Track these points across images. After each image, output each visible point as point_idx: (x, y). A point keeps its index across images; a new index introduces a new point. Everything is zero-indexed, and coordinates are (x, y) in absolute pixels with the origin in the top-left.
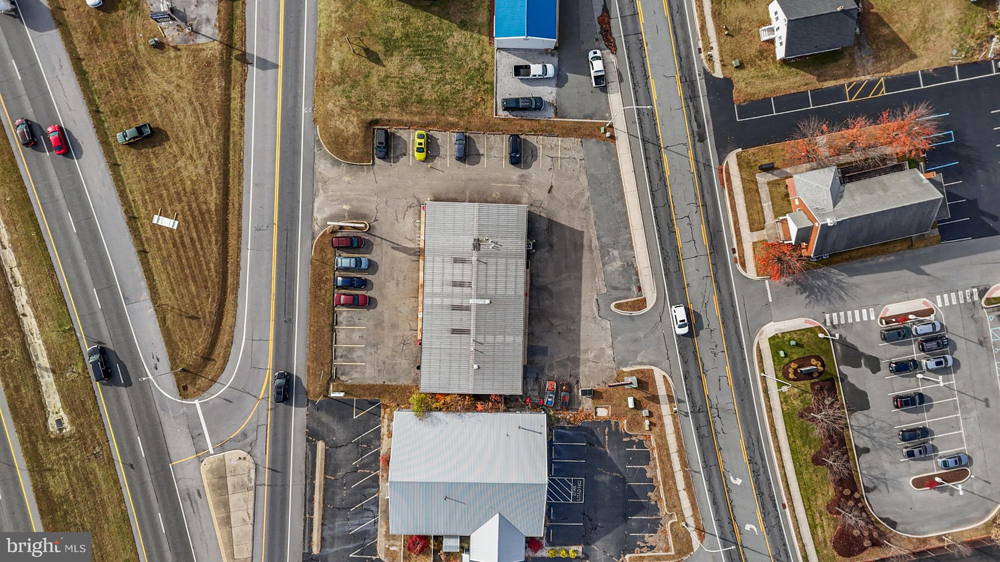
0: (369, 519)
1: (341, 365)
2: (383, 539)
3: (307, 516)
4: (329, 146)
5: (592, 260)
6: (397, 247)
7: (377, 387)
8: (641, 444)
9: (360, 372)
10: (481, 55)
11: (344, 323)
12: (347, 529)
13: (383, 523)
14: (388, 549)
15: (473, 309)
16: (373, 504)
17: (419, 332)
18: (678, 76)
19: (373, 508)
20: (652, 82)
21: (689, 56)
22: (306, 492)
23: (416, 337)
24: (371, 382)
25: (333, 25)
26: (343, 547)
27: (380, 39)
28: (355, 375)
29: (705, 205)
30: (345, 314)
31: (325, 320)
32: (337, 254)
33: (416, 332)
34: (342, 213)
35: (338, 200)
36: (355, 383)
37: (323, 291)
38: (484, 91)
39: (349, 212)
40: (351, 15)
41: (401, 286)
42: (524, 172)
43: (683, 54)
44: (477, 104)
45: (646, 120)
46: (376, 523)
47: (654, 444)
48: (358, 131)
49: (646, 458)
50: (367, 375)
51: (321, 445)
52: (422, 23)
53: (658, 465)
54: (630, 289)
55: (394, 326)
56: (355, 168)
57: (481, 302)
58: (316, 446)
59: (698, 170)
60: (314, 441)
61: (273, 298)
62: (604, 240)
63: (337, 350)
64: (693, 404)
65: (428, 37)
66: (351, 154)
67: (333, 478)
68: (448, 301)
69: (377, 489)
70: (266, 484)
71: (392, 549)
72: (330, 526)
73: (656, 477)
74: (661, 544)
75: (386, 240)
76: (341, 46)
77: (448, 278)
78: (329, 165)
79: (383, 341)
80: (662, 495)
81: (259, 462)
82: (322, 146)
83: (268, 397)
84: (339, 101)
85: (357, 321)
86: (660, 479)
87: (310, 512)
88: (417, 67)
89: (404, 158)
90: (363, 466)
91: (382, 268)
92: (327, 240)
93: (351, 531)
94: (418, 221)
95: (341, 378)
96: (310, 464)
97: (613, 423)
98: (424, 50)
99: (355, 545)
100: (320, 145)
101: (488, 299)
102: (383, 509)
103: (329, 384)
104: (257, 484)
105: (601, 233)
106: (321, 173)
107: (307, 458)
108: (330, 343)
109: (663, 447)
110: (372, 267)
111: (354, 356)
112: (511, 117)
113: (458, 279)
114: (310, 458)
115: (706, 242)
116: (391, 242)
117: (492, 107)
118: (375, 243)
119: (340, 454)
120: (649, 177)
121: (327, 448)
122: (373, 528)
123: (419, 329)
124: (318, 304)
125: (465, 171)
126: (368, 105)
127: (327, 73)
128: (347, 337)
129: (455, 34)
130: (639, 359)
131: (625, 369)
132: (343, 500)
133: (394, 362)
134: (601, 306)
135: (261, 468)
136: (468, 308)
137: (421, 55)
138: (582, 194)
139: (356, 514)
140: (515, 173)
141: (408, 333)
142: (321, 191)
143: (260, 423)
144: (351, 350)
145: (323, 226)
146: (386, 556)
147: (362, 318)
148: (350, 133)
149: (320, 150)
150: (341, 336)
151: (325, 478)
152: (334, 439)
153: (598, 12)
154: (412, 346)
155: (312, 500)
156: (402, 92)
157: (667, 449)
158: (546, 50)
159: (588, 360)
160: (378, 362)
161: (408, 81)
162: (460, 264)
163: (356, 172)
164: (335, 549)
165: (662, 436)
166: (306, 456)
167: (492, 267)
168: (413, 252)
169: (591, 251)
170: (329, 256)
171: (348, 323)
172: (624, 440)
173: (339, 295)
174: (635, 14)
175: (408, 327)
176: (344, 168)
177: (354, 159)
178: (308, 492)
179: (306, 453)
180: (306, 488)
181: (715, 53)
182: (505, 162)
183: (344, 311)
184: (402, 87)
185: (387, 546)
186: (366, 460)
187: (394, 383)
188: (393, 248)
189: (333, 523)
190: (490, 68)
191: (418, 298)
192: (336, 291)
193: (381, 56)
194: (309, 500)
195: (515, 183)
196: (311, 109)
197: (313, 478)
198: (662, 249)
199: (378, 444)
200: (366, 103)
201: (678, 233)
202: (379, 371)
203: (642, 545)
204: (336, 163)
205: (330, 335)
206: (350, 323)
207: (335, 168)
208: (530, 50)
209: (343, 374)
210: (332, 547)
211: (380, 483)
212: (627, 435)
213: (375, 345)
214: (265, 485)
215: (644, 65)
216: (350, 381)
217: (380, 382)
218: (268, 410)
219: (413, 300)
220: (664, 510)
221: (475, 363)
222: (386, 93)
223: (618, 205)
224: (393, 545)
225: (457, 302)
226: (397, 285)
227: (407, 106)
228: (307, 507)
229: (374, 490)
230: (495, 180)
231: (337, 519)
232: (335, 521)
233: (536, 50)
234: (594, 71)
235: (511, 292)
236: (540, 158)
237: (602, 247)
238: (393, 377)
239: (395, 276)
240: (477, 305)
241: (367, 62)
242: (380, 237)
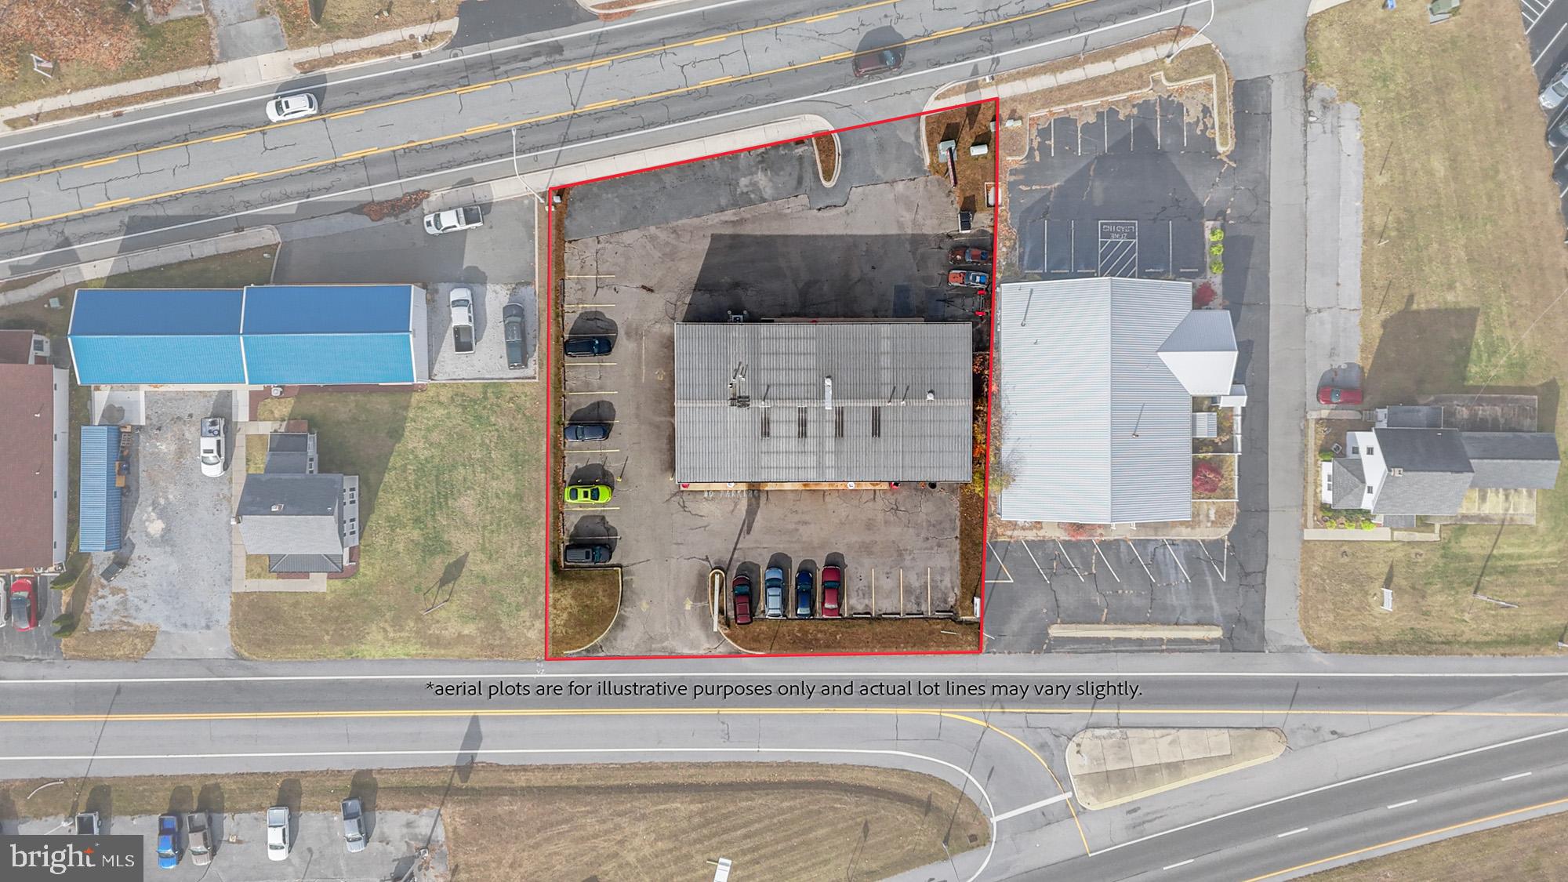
0: (1167, 553)
1: (932, 604)
2: (1198, 530)
3: (1164, 647)
4: (595, 635)
5: (755, 219)
6: (748, 526)
7: (964, 549)
8: (1044, 133)
9: (942, 574)
10: (440, 403)
11: (866, 601)
12: (1182, 587)
13: (1174, 531)
14: (1213, 522)
15: (840, 404)
16: (1145, 548)
17: (877, 488)
18: (460, 91)
19: (1151, 549)
20: (470, 132)
21: (427, 74)
22: (1127, 651)
23: (885, 491)
24: (957, 557)
25: (407, 634)
26: (1211, 592)
27: (424, 561)
28: (947, 582)
29: (663, 41)
30: (853, 601)
31: (864, 631)
32: (762, 616)
33: (877, 492)
34: (698, 611)
35: (677, 619)
36: (958, 582)
37: (819, 635)
38: (498, 398)
39: (695, 600)
40: (390, 608)
41: (807, 518)
42: (621, 332)
43: (424, 83)
44: (519, 409)
45: (531, 139)
46: (1173, 544)
47: (1044, 112)
48: (569, 592)
49: (1065, 123)
50: (946, 564)
51: (1055, 631)
52: (397, 498)
53: (1074, 105)
54: (801, 158)
55: (870, 526)
56: (628, 594)
57: (829, 392)
58: (1057, 639)
59: (608, 54)
60: (1050, 640)
61: (831, 711)
62: (723, 202)
63: (908, 611)
64: (979, 51)
65: (417, 488)
66: (606, 601)
67: (1106, 610)
68: (830, 444)
69: (1122, 543)
70: (1116, 711)
71: (1213, 517)
72: (1179, 612)
73: (1094, 108)
74: (1200, 96)
75: (737, 543)
76: (438, 622)
77: (794, 444)
78: (624, 633)
79: (894, 542)
80: (1123, 96)
81: (1084, 723)
82: (596, 645)
83: (984, 713)
84: (524, 622)
85: (864, 582)
86: (1097, 101)
87: (1158, 643)
88: (466, 503)
89: (607, 519)
90: (1087, 565)
91: (781, 548)
92: (739, 631)
93: (1186, 581)
94: (706, 495)
95: (952, 604)
96: (1086, 646)
97: (1012, 178)
98: (439, 493)
99: (1207, 572)
100: (594, 649)
101: (824, 381)
102: (1152, 532)
103: (961, 622)
104: (1116, 725)
105: (714, 206)
106: (637, 646)
107: (1075, 652)
108: (899, 622)
109: (1048, 97)
110: (779, 562)
111: (917, 584)
112: (536, 354)
113: (794, 429)
114: (1076, 647)
115: (721, 38)
116: (740, 535)
117: (523, 385)
118: (742, 560)
119: (1067, 600)
120: (622, 131)
121: (1059, 621)
122: (1181, 547)
123: (873, 488)
124: (839, 642)
125: (624, 423)
126: (529, 577)
127: (482, 641)
128: (887, 597)
129: (410, 447)
130: (911, 140)
131: (927, 161)
132: (1139, 595)
133: (924, 524)
134: (829, 202)
135: (1093, 720)
136: (840, 412)
137: (446, 497)
138: (652, 239)
139: (1160, 573)
140: (624, 346)
141: (880, 503)
142: (665, 644)
143: (1024, 724)
144: (908, 591)
145: (719, 639)
146: (1224, 525)
147: (858, 575)
148: (573, 602)
149: (601, 647)
150: (886, 605)
151: (1105, 623)
152: (1045, 611)
153: (363, 222)
154: (900, 498)
155: (1140, 642)
156: (505, 526)
157: (1051, 90)
158: (428, 302)
159: (914, 221)
160: (926, 549)
161: (488, 517)
162: (771, 425)
163: (633, 592)
164: (1215, 604)
165: (1031, 99)
166: (1073, 652)
167: (774, 377)
168: (753, 500)
169: (742, 221)
170: (764, 628)
171: (867, 596)
172: (1038, 159)
173: (825, 610)
174: (364, 162)
175: (870, 504)
176: (628, 611)
177: (612, 596)
178: (1128, 648)
179: (1069, 652)
180: (1122, 651)
181: (420, 31)
182: (608, 362)
183: (848, 603)
184: (499, 525)
185: (1209, 524)
186: (1076, 561)
187: (958, 523)
188: (748, 533)
189: (1174, 608)
190: (462, 390)
191: (824, 491)
192: (818, 617)
193: (452, 559)
194: (1141, 646)
195: (639, 346)
196: (538, 664)
197: (1107, 640)
198: (734, 108)
199: (1051, 544)
200: (526, 580)
201: (711, 83)
202: (939, 546)
203: (1201, 126)
204: (621, 624)
205: (886, 623)
206: (866, 592)
207: (628, 623)
208: (429, 328)
209: (946, 601)
210: (1211, 608)
211: (1112, 538)
212: (1030, 155)
213: (900, 554)
214: (1117, 714)
215: (445, 146)
216: (956, 590)
217: (956, 544)
218: (1004, 712)
219: (828, 499)
220: (1146, 93)
221: (925, 398)
222: (509, 549)
223: (669, 179)
224: (1208, 516)
225: (830, 429)
226: (805, 523)
227: (528, 517)
228: (1151, 648)
229: (1123, 548)
230: (637, 376)
231: (1169, 602)
232: (1172, 605)
233: (429, 318)
234: (457, 225)
235: (812, 346)
236: (599, 307)
237: (735, 204)
238: (947, 525)
239: (792, 526)
240: (834, 397)
241: (462, 580)
242: (733, 554)
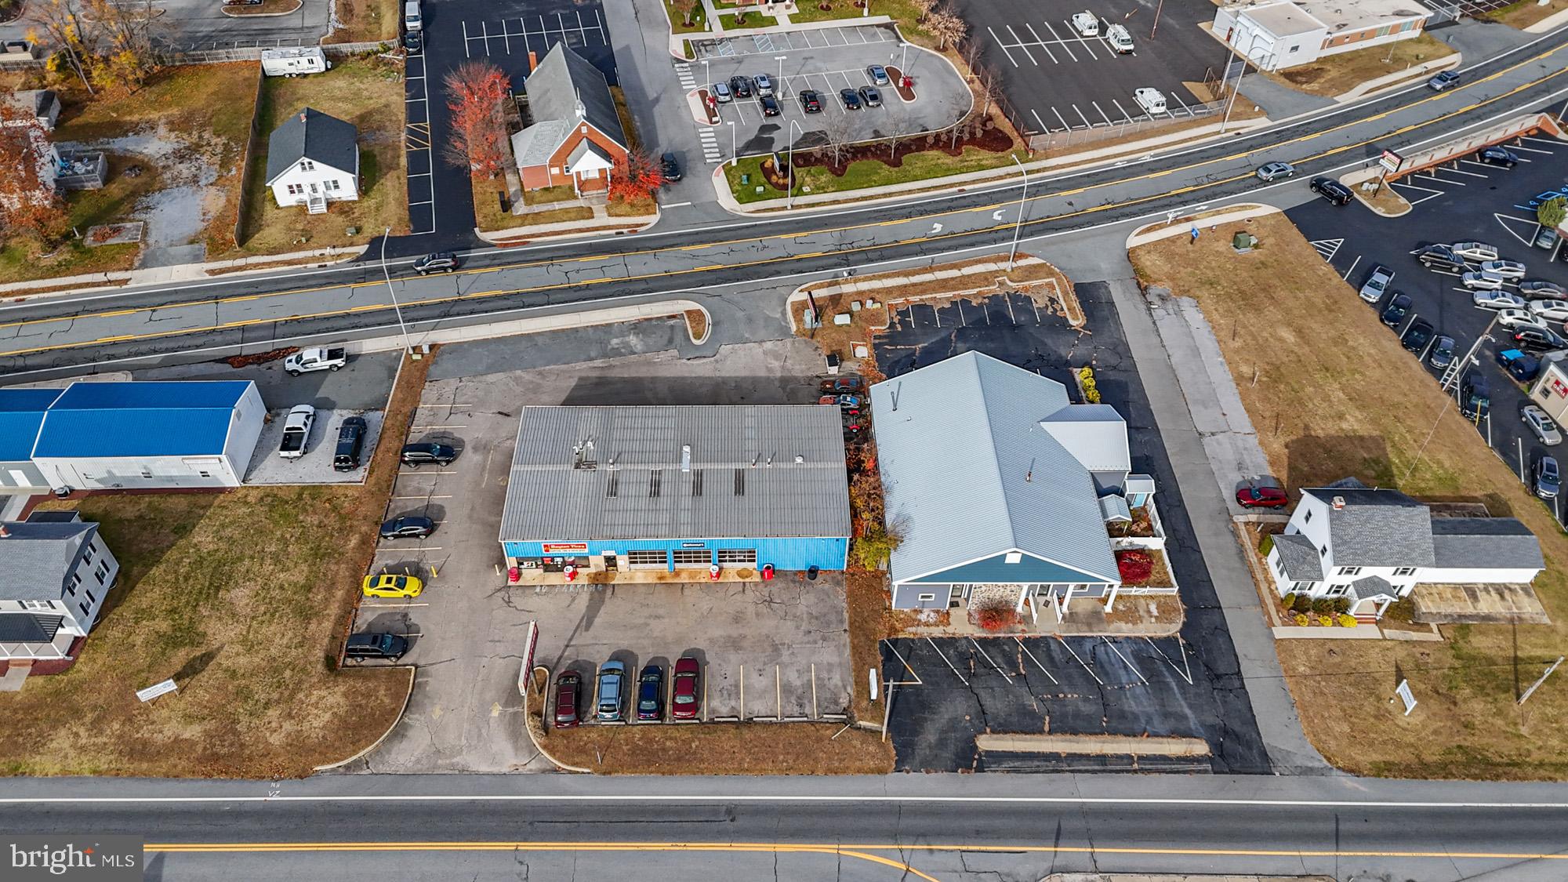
0: (1110, 651)
1: (818, 706)
2: (1141, 626)
3: (1136, 766)
4: (363, 742)
5: (623, 366)
6: (588, 620)
7: (856, 641)
8: (904, 314)
9: (829, 671)
10: (246, 503)
11: (733, 703)
12: (1139, 690)
13: (1112, 627)
14: (1156, 617)
15: (699, 466)
16: (1081, 645)
17: (747, 580)
18: (353, 286)
19: (1088, 646)
20: (354, 310)
21: (326, 276)
22: (1087, 771)
24: (848, 652)
25: (105, 740)
26: (1178, 696)
27: (163, 654)
28: (836, 679)
29: (552, 259)
30: (716, 703)
31: (727, 741)
32: (592, 722)
33: (747, 585)
34: (507, 717)
35: (478, 727)
36: (852, 680)
37: (668, 743)
38: (313, 499)
39: (506, 704)
40: (94, 708)
41: (661, 612)
42: (468, 448)
43: (324, 281)
44: (335, 509)
45: (415, 314)
46: (1114, 641)
47: (901, 300)
48: (342, 688)
49: (922, 310)
50: (835, 659)
51: (986, 743)
52: (157, 589)
53: (930, 296)
54: (672, 327)
55: (738, 619)
56: (418, 697)
57: (687, 458)
58: (989, 753)
59: (499, 265)
60: (980, 755)
61: (680, 846)
62: (593, 354)
63: (787, 714)
64: (840, 265)
65: (186, 579)
66: (387, 701)
67: (1047, 718)
68: (687, 502)
69: (1051, 641)
70: (1089, 850)
71: (1155, 612)
72: (1143, 721)
73: (947, 299)
74: (1045, 292)
75: (571, 640)
76: (153, 723)
77: (644, 503)
78: (404, 744)
79: (768, 637)
80: (975, 291)
81: (1047, 865)
82: (360, 760)
83: (901, 850)
84: (269, 723)
85: (731, 681)
86: (950, 294)
87: (1125, 761)
88: (241, 596)
89: (411, 616)
90: (1012, 665)
91: (624, 642)
92: (560, 742)
93: (1143, 683)
95: (845, 705)
96: (1029, 763)
97: (877, 341)
98: (211, 584)
99: (1166, 674)
100: (357, 764)
101: (681, 449)
102: (1085, 628)
103: (859, 728)
104: (1094, 869)
105: (583, 357)
106: (418, 761)
107: (1017, 771)
108: (775, 727)
109: (903, 290)
110: (623, 657)
111: (798, 683)
112: (369, 463)
113: (646, 489)
114: (1016, 764)
115: (607, 257)
116: (575, 631)
117: (346, 487)
118: (574, 657)
119: (995, 705)
120: (502, 310)
121: (988, 730)
122: (1125, 645)
123: (741, 580)
124: (695, 753)
125: (453, 527)
126: (293, 670)
127: (205, 749)
128: (760, 697)
129: (195, 541)
130: (778, 316)
131: (794, 328)
132: (1086, 700)
133: (805, 616)
134: (698, 354)
135: (1058, 862)
136: (699, 474)
137: (218, 589)
138: (517, 380)
139: (1107, 674)
140: (469, 459)
141: (750, 594)
142: (455, 760)
143: (960, 867)
144: (787, 690)
145: (531, 752)
146: (1171, 622)
147: (723, 672)
148: (342, 701)
149: (367, 763)
150: (759, 708)
151: (1050, 733)
152: (968, 718)
153: (227, 368)
154: (774, 589)
155: (1102, 758)
156: (281, 617)
157: (905, 286)
158: (266, 421)
159: (783, 367)
160: (808, 642)
161: (262, 609)
162: (619, 486)
163: (426, 696)
164: (1187, 711)
165: (889, 291)
166: (1014, 771)
167: (627, 446)
168: (596, 595)
169: (611, 367)
170: (594, 735)
171: (733, 696)
172: (900, 329)
173: (677, 707)
174: (243, 329)
175: (739, 597)
176: (414, 719)
177: (397, 697)
178: (1089, 768)
179: (1008, 772)
180: (1080, 771)
181: (328, 251)
182: (448, 471)
183: (708, 705)
184: (273, 615)
185: (1153, 620)
186: (999, 660)
187: (846, 615)
188: (587, 628)
189: (1136, 717)
190: (275, 492)
191: (683, 584)
192: (667, 722)
193: (198, 652)
194: (1103, 764)
195: (485, 460)
196: (273, 785)
197: (1056, 756)
198: (611, 296)
199: (964, 642)
200: (288, 673)
201: (588, 282)
202: (824, 639)
203: (1051, 309)
204: (400, 733)
205: (758, 727)
206: (734, 692)
207: (410, 733)
208: (260, 442)
209: (836, 703)
210: (1185, 717)
211: (1037, 635)
212: (892, 325)
213: (776, 649)
214: (1092, 853)
215: (327, 318)
216: (849, 690)
217: (846, 638)
218: (931, 851)
219: (687, 591)
220: (994, 289)
221: (794, 461)
222: (277, 640)
223: (540, 340)
224: (1149, 612)
225: (688, 489)
226: (658, 617)
227: (311, 607)
228: (1118, 768)
229: (1053, 646)
230: (477, 484)
231: (1126, 708)
232: (1133, 713)
233: (262, 434)
234: (318, 359)
235: (671, 423)
236: (449, 428)
237: (605, 355)
238: (833, 617)
239: (642, 621)
240: (692, 461)
241: (204, 676)
242: (564, 651)
